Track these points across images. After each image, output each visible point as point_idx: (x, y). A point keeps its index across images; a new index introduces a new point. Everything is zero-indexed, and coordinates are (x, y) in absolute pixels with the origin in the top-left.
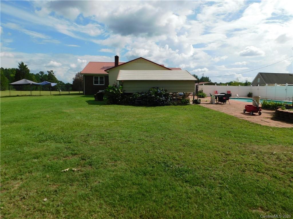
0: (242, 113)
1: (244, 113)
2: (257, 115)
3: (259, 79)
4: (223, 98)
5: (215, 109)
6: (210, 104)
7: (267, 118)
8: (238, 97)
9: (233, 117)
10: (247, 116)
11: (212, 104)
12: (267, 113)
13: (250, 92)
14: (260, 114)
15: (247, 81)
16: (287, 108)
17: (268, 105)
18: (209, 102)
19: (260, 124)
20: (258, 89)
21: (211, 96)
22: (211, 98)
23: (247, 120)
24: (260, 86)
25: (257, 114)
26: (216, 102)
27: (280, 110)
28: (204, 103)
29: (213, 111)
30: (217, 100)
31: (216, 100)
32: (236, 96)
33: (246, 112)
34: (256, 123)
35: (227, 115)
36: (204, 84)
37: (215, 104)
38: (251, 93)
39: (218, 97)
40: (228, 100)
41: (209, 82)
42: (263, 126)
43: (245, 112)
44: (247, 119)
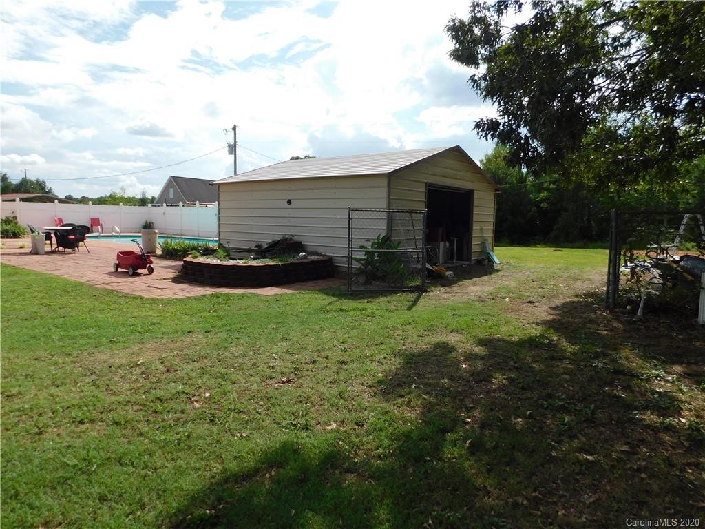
0: (110, 273)
1: (116, 273)
2: (144, 275)
3: (172, 191)
4: (69, 238)
5: (39, 269)
6: (30, 253)
7: (164, 279)
8: (118, 233)
9: (82, 284)
10: (120, 280)
11: (37, 254)
12: (169, 267)
13: (148, 221)
14: (151, 271)
15: (144, 194)
16: (203, 254)
17: (174, 249)
18: (29, 250)
19: (140, 296)
20: (164, 213)
21: (32, 232)
22: (33, 239)
23: (117, 288)
24: (167, 206)
25: (145, 271)
26: (48, 249)
27: (189, 259)
28: (9, 254)
29: (28, 273)
30: (51, 244)
31: (48, 242)
32: (113, 230)
33: (120, 270)
34: (134, 293)
35: (66, 283)
36: (18, 200)
37: (47, 253)
38: (150, 223)
39: (55, 234)
40: (83, 241)
41: (47, 193)
42: (147, 299)
43: (117, 269)
44: (115, 287)
